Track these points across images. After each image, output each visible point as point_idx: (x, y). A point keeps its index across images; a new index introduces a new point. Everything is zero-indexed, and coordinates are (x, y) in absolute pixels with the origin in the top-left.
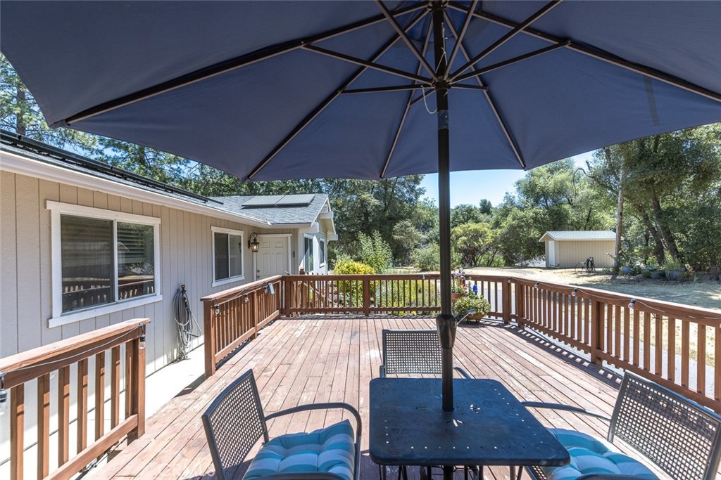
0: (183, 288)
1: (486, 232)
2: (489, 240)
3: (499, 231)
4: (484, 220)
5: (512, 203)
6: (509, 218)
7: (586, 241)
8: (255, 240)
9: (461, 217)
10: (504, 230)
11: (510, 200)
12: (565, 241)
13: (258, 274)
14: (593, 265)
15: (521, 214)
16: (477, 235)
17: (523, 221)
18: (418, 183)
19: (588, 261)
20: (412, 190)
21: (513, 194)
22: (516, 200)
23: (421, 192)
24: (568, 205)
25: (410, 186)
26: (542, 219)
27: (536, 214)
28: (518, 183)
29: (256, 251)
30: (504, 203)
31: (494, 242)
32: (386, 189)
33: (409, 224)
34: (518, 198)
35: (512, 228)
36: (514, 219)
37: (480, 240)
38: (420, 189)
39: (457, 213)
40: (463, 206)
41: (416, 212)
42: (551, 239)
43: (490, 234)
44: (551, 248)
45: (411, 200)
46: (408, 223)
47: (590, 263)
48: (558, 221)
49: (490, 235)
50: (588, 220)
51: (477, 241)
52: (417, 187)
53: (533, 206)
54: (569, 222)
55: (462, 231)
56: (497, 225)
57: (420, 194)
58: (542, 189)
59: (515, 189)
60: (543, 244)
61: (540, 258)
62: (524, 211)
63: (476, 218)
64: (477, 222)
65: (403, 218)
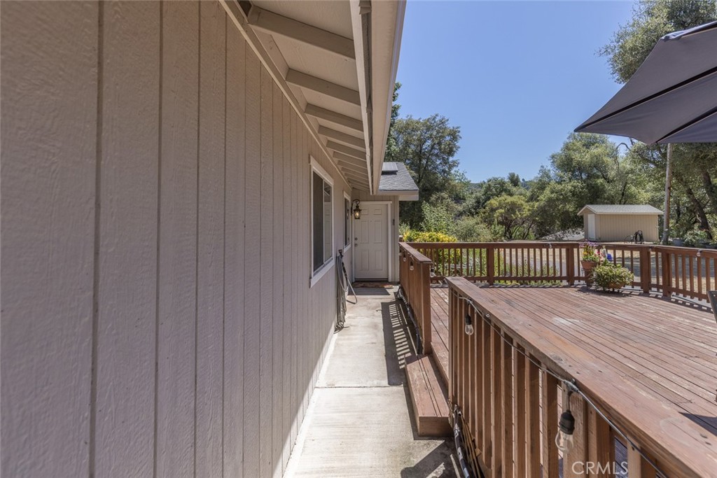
0: (341, 253)
1: (522, 205)
2: (526, 213)
3: (537, 204)
4: (517, 193)
5: (548, 177)
6: (547, 191)
7: (627, 215)
8: (357, 207)
9: (494, 190)
10: (542, 203)
11: (545, 174)
12: (605, 215)
13: (357, 242)
14: (641, 238)
15: (559, 187)
16: (513, 208)
17: (562, 194)
18: (452, 156)
19: (636, 234)
20: (445, 162)
21: (549, 168)
22: (552, 174)
23: (455, 164)
24: (603, 179)
25: (443, 158)
26: (580, 192)
27: (575, 187)
28: (553, 157)
29: (359, 218)
30: (539, 176)
31: (531, 214)
32: (420, 161)
33: (446, 196)
34: (553, 172)
35: (550, 200)
36: (552, 193)
37: (517, 213)
38: (453, 162)
39: (489, 185)
40: (495, 179)
41: (449, 184)
42: (591, 212)
43: (527, 207)
44: (591, 221)
45: (444, 171)
46: (444, 195)
47: (638, 236)
48: (596, 196)
49: (527, 209)
50: (623, 194)
51: (514, 213)
52: (451, 159)
53: (570, 179)
54: (606, 195)
55: (497, 204)
56: (533, 198)
57: (454, 166)
58: (579, 163)
59: (549, 163)
60: (582, 217)
61: (573, 232)
62: (561, 184)
63: (509, 191)
64: (511, 195)
65: (438, 190)
